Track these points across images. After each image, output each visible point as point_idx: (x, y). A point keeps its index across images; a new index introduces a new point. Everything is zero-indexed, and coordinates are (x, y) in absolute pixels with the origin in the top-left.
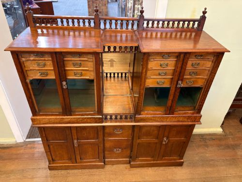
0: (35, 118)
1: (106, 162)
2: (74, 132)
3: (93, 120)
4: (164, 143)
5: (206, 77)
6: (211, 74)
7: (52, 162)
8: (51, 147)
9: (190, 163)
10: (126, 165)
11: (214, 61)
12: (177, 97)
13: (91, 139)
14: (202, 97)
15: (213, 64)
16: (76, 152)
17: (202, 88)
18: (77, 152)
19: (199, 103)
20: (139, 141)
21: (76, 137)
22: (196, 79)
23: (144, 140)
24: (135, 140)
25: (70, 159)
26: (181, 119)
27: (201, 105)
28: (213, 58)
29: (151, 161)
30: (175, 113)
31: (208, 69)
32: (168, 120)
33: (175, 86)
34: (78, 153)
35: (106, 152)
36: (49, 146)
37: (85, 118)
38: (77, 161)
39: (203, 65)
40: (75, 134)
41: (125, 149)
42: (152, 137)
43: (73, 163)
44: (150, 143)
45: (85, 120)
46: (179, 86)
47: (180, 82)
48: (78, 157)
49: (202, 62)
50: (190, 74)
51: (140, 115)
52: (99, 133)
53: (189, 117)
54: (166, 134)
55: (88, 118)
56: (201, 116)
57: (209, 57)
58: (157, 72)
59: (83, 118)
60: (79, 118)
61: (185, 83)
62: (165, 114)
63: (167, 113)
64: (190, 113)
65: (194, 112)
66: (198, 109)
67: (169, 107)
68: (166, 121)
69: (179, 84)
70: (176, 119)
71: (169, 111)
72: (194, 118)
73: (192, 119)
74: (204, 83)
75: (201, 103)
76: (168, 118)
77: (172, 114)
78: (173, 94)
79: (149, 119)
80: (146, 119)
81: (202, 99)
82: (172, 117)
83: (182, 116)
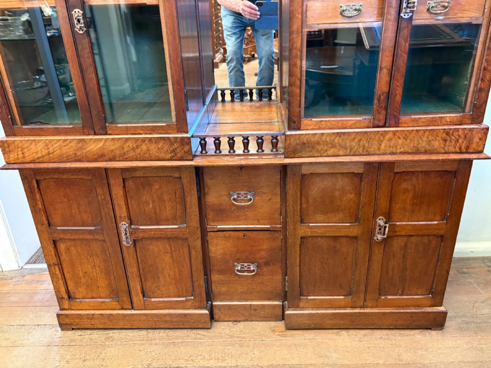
0: (11, 139)
1: (216, 311)
2: (118, 192)
3: (166, 147)
4: (380, 237)
7: (66, 304)
8: (62, 247)
9: (467, 323)
10: (273, 324)
13: (167, 222)
16: (129, 269)
18: (132, 270)
20: (303, 230)
21: (124, 213)
23: (319, 225)
24: (290, 227)
25: (114, 294)
26: (423, 145)
27: (481, 90)
29: (345, 307)
30: (403, 118)
32: (383, 146)
33: (393, 12)
34: (135, 270)
35: (215, 277)
36: (55, 242)
37: (144, 140)
38: (135, 299)
40: (123, 203)
41: (267, 264)
42: (341, 215)
43: (122, 309)
44: (336, 238)
45: (144, 147)
48: (136, 287)
51: (299, 129)
52: (188, 199)
53: (447, 132)
54: (383, 203)
55: (151, 139)
56: (487, 129)
59: (138, 139)
60: (127, 139)
61: (425, 10)
62: (371, 125)
63: (379, 120)
64: (448, 120)
65: (463, 117)
66: (475, 105)
67: (382, 98)
68: (379, 149)
69: (405, 5)
70: (408, 141)
71: (384, 112)
72: (465, 137)
73: (460, 141)
74: (484, 8)
75: (482, 80)
76: (384, 137)
77: (393, 122)
78: (392, 44)
79: (326, 141)
80: (318, 143)
81: (483, 66)
82: (394, 133)
83: (425, 131)
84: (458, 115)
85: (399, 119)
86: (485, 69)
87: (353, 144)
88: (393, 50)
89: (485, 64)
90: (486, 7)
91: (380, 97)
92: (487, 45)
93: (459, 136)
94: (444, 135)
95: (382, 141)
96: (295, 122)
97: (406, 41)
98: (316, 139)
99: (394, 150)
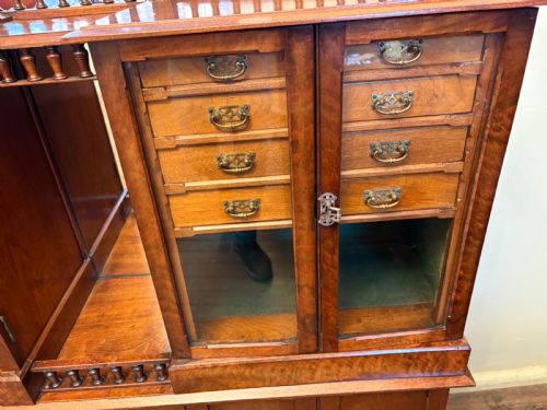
5: (458, 167)
6: (479, 148)
11: (486, 76)
12: (335, 272)
14: (455, 264)
15: (481, 94)
17: (448, 222)
19: (449, 294)
22: (411, 180)
27: (456, 302)
28: (477, 60)
30: (342, 341)
31: (463, 120)
32: (318, 374)
39: (430, 104)
46: (325, 220)
47: (327, 199)
49: (426, 84)
50: (376, 158)
51: (190, 358)
53: (409, 356)
56: (469, 351)
57: (457, 57)
58: (210, 157)
61: (362, 202)
62: (297, 351)
63: (308, 346)
64: (411, 339)
65: (432, 334)
66: (449, 320)
67: (307, 321)
68: (312, 378)
69: (322, 210)
70: (355, 367)
71: (314, 337)
72: (437, 360)
73: (430, 365)
74: (457, 197)
75: (458, 291)
76: (318, 366)
77: (329, 347)
78: (312, 257)
79: (232, 374)
80: (221, 377)
81: (457, 275)
82: (333, 360)
83: (377, 357)
84: (425, 332)
85: (337, 344)
86: (460, 278)
87: (273, 375)
88: (313, 265)
89: (460, 272)
90: (460, 195)
91: (304, 319)
92: (463, 249)
93: (428, 360)
94: (407, 360)
95: (315, 370)
96: (181, 351)
97: (333, 253)
98: (217, 371)
99: (335, 378)
